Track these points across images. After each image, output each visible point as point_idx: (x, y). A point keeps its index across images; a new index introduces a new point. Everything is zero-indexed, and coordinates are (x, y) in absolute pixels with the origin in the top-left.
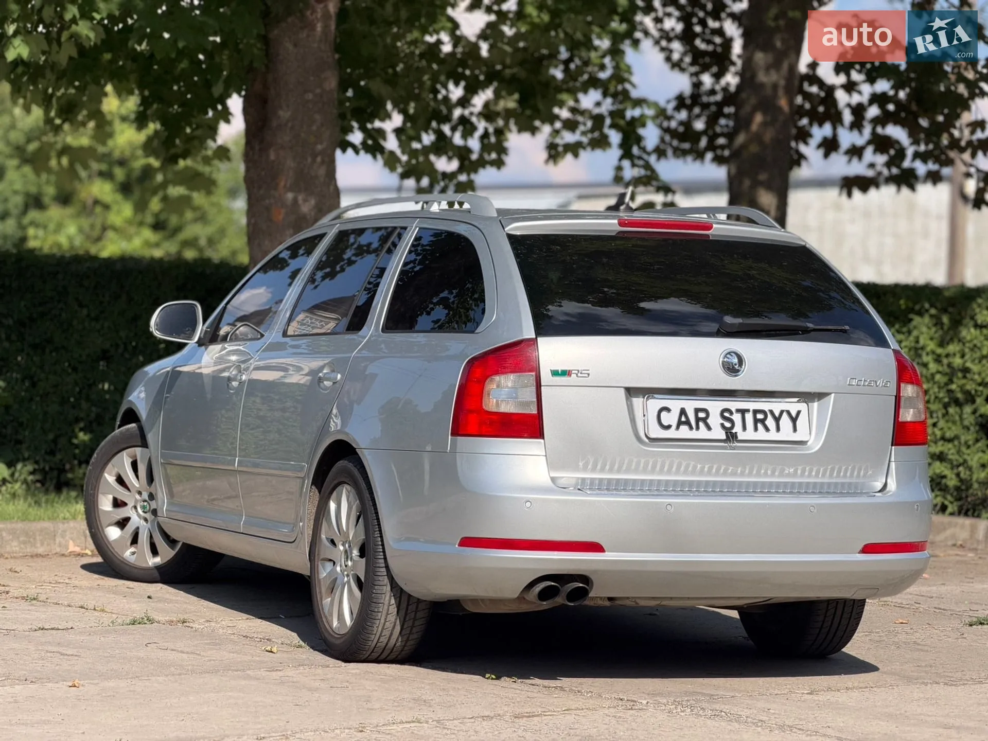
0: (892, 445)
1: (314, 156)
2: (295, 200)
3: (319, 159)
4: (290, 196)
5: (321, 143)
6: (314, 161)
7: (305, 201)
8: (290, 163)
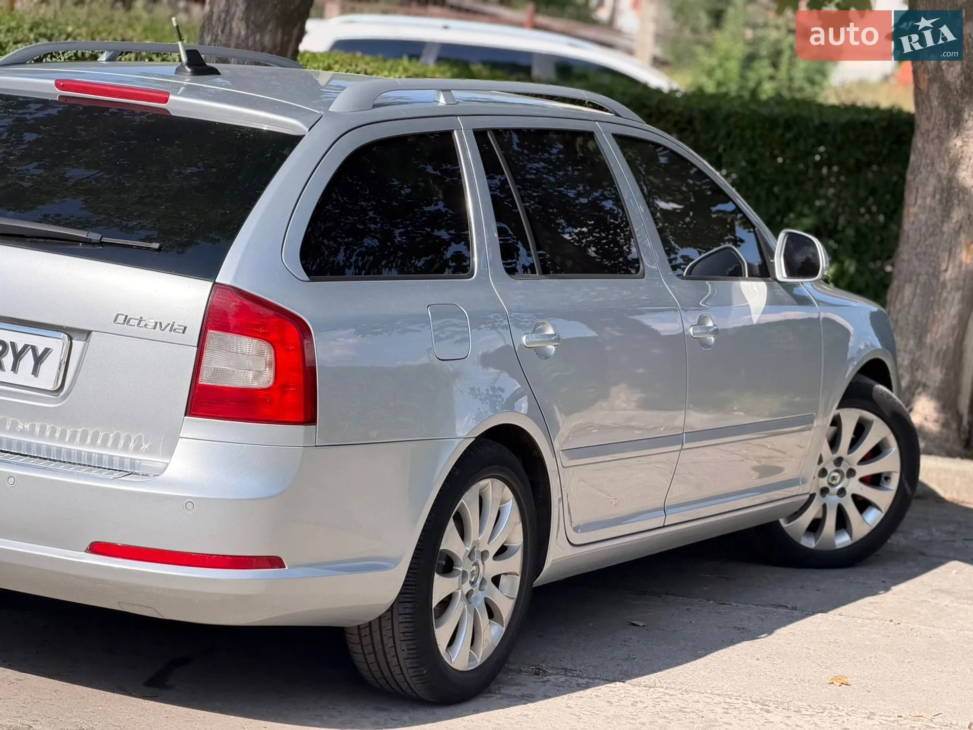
0: (185, 415)
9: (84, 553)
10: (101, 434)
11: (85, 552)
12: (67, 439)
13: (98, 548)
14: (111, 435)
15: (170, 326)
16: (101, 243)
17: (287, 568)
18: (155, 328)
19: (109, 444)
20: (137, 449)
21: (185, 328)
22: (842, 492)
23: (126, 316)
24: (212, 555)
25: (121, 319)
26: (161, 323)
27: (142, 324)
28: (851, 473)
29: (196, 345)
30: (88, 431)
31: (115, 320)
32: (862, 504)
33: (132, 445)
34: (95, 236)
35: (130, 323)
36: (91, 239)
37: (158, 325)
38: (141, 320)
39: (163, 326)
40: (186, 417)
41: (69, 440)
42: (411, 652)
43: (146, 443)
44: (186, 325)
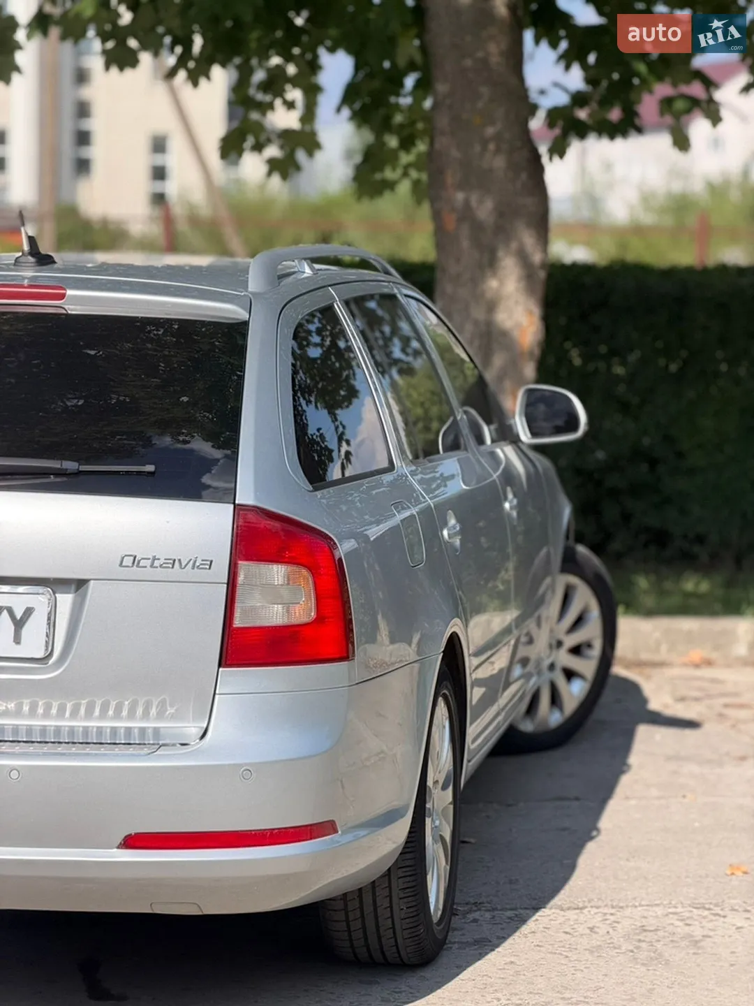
1: (484, 143)
2: (467, 203)
3: (492, 146)
4: (460, 196)
5: (493, 123)
6: (484, 148)
7: (481, 202)
8: (455, 153)
9: (115, 850)
10: (113, 704)
11: (118, 848)
12: (67, 714)
13: (134, 842)
14: (127, 703)
15: (192, 562)
16: (79, 473)
17: (340, 832)
18: (173, 567)
19: (125, 713)
20: (161, 715)
21: (211, 562)
22: (552, 667)
23: (135, 557)
24: (274, 829)
25: (128, 561)
26: (180, 560)
27: (157, 563)
28: (560, 644)
29: (226, 581)
30: (95, 702)
31: (121, 565)
32: (570, 674)
33: (153, 711)
34: (70, 465)
35: (141, 565)
36: (67, 470)
37: (177, 562)
38: (154, 559)
39: (183, 565)
40: (221, 669)
41: (71, 715)
42: (411, 910)
43: (172, 706)
44: (210, 559)
